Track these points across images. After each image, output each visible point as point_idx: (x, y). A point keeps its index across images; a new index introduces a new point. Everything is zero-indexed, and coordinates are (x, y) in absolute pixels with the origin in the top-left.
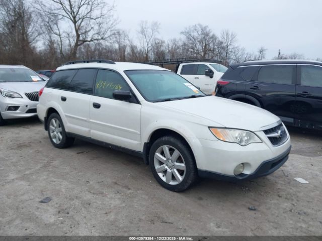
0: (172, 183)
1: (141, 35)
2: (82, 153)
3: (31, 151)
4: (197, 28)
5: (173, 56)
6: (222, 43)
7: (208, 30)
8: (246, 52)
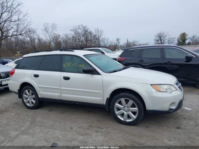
0: (128, 121)
1: (45, 32)
2: (52, 110)
3: (13, 114)
4: (80, 27)
5: (66, 44)
6: (96, 36)
7: (87, 28)
8: (110, 41)
